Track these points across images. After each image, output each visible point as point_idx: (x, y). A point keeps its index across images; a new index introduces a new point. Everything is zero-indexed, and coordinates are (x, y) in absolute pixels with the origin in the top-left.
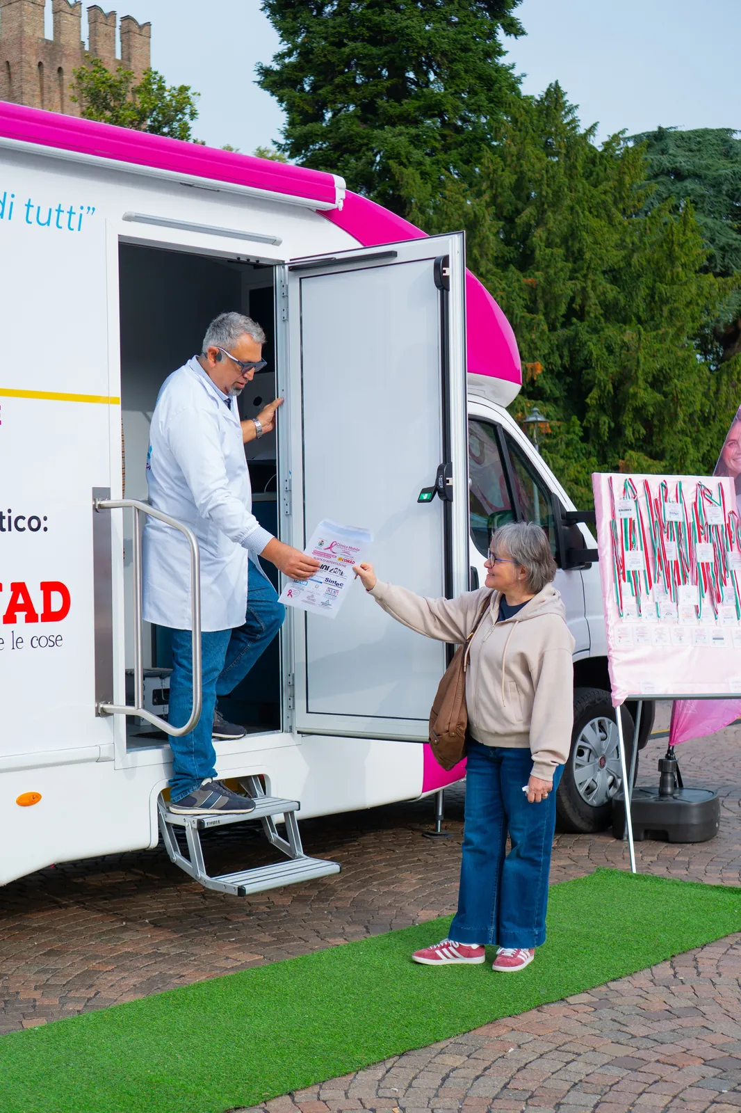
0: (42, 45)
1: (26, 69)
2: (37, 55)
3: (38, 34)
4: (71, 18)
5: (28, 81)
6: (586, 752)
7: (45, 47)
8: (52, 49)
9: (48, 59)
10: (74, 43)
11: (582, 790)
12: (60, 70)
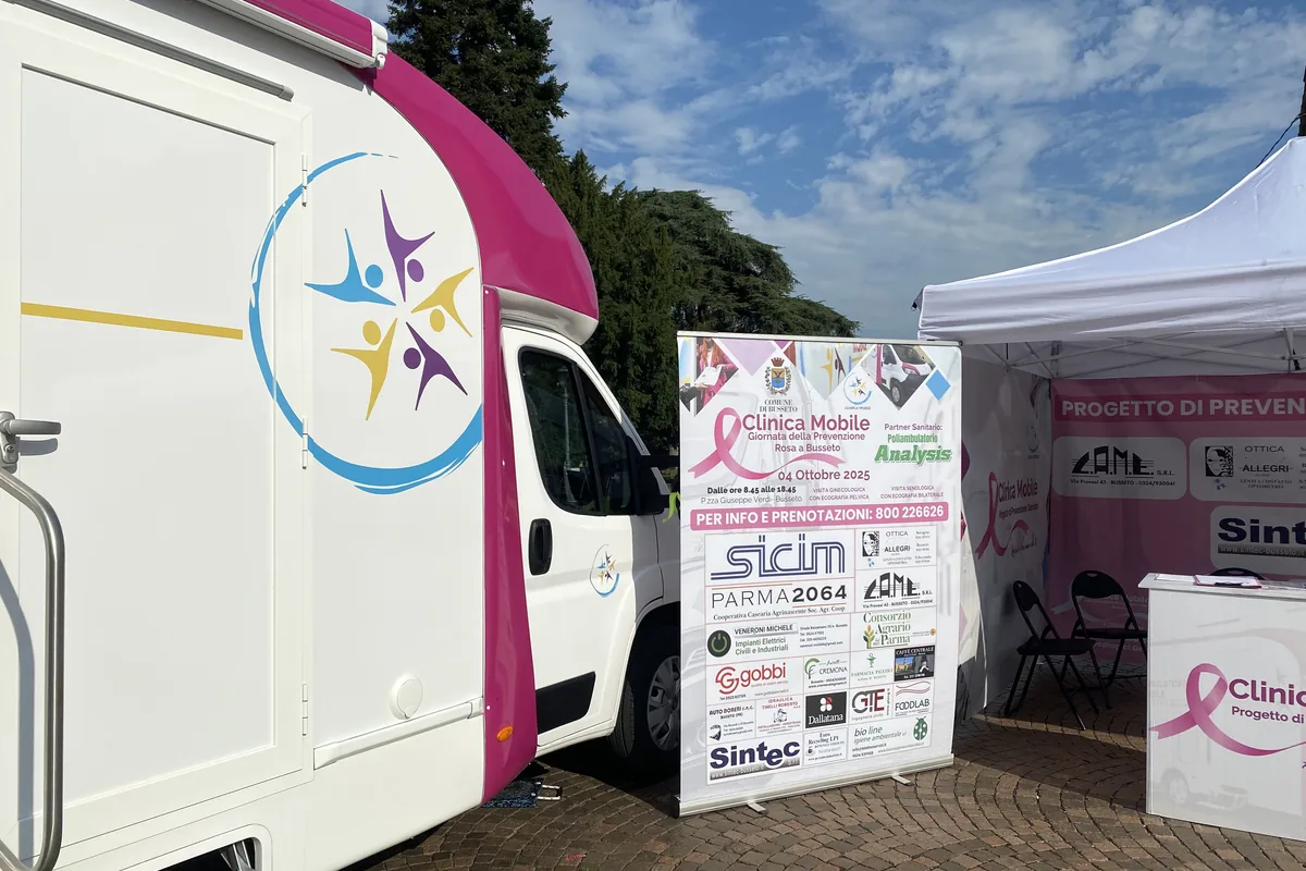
6: (660, 692)
11: (654, 734)
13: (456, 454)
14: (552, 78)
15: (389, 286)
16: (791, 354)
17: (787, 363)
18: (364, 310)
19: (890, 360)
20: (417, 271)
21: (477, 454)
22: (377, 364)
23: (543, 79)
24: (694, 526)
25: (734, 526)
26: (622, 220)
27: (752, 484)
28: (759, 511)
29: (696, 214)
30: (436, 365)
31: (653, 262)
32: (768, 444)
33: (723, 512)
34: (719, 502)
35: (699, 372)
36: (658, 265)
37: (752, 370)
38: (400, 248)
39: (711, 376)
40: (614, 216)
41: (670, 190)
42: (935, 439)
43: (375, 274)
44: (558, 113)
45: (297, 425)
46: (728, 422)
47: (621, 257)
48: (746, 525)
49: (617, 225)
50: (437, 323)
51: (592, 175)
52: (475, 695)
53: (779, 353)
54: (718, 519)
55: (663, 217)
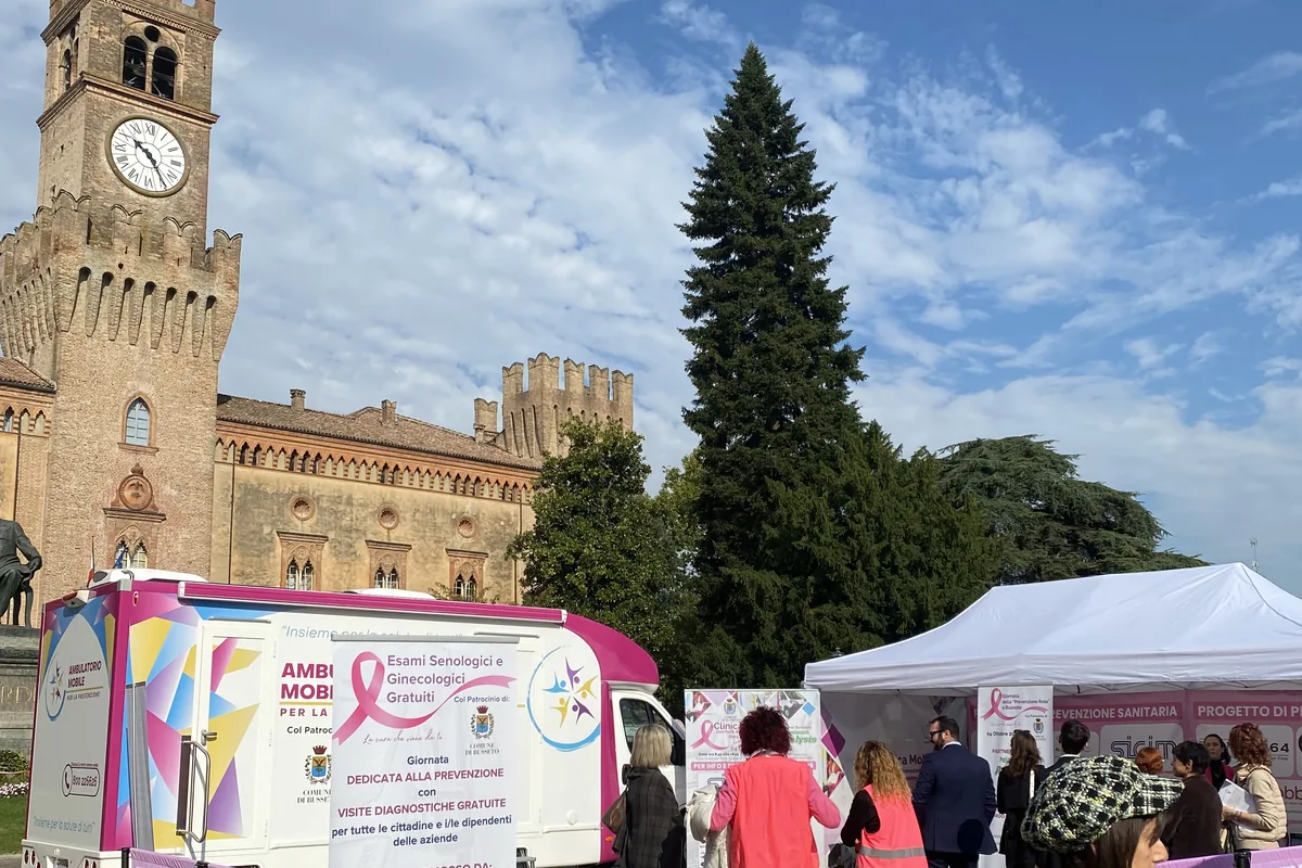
0: (557, 394)
1: (546, 410)
2: (553, 400)
3: (555, 386)
4: (577, 374)
5: (547, 418)
7: (559, 395)
8: (564, 396)
9: (561, 402)
12: (569, 409)
13: (590, 739)
14: (846, 347)
15: (568, 686)
16: (736, 697)
17: (734, 701)
18: (560, 695)
19: (783, 698)
20: (577, 680)
21: (598, 740)
22: (563, 711)
23: (838, 347)
24: (693, 769)
25: (711, 769)
26: (920, 488)
27: (719, 752)
28: (722, 763)
29: (1026, 464)
30: (583, 709)
31: (954, 532)
32: (726, 735)
33: (706, 763)
34: (704, 759)
35: (694, 705)
36: (960, 535)
37: (718, 704)
38: (571, 673)
39: (700, 707)
40: (912, 485)
41: (998, 437)
42: (808, 732)
43: (563, 683)
44: (858, 376)
45: (539, 731)
46: (707, 726)
47: (917, 528)
48: (716, 769)
49: (914, 494)
50: (584, 695)
51: (888, 444)
52: (597, 822)
53: (730, 697)
54: (703, 766)
55: (986, 471)
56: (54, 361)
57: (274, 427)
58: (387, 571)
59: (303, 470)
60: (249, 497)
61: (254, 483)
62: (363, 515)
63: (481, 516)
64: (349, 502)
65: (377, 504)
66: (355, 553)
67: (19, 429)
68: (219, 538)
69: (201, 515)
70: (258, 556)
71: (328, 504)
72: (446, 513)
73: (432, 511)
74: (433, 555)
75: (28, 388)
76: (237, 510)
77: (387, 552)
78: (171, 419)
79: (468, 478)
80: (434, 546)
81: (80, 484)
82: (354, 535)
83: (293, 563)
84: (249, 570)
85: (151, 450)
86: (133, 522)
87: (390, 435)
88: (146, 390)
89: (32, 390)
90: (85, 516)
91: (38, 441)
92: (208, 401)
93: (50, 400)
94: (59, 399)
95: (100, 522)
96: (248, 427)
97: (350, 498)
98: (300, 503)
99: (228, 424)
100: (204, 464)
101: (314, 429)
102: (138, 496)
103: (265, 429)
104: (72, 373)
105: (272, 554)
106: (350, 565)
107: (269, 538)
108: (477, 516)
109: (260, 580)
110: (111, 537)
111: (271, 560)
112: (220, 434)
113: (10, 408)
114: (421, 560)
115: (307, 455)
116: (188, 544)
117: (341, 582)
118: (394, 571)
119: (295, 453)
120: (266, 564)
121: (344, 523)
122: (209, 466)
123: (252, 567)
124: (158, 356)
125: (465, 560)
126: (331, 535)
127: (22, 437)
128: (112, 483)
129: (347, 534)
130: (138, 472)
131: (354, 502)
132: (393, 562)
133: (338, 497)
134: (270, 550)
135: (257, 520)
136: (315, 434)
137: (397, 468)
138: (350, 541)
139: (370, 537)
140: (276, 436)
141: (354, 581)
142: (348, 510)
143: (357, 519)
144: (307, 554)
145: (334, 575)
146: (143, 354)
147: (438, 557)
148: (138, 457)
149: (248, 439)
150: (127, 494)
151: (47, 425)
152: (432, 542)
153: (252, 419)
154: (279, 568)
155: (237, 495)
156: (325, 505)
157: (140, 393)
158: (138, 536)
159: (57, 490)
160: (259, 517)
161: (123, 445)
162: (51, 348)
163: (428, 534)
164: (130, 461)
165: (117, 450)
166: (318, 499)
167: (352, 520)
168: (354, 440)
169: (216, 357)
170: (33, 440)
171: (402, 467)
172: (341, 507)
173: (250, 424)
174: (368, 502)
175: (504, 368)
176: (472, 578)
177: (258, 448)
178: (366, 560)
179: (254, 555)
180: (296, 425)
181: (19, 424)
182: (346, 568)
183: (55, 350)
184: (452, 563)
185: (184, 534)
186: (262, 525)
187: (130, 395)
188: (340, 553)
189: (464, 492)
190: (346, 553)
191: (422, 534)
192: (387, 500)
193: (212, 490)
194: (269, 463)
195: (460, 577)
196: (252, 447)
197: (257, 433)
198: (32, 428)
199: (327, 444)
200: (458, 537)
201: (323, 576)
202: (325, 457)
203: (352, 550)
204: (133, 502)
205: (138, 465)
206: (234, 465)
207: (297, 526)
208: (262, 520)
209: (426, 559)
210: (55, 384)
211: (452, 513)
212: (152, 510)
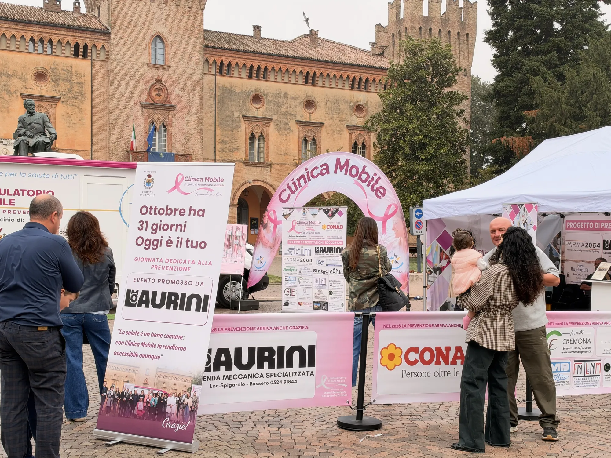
0: (422, 19)
1: (414, 30)
2: (419, 23)
3: (420, 14)
4: (436, 4)
6: (228, 289)
7: (423, 20)
8: (427, 20)
9: (424, 25)
10: (438, 16)
12: (430, 29)
56: (109, 15)
57: (239, 51)
58: (310, 140)
59: (257, 77)
60: (226, 95)
61: (228, 86)
62: (294, 104)
63: (369, 103)
64: (286, 96)
65: (302, 97)
66: (289, 128)
67: (91, 56)
68: (209, 121)
69: (197, 106)
70: (232, 131)
71: (273, 98)
72: (346, 102)
73: (338, 101)
74: (338, 129)
75: (94, 31)
76: (219, 103)
77: (309, 128)
78: (177, 48)
79: (361, 79)
80: (339, 123)
81: (127, 89)
82: (289, 117)
83: (252, 135)
84: (226, 139)
85: (166, 67)
86: (158, 111)
87: (313, 53)
88: (162, 30)
89: (97, 32)
90: (130, 108)
91: (102, 63)
92: (198, 36)
93: (107, 38)
94: (112, 37)
95: (139, 111)
96: (224, 51)
97: (286, 94)
98: (257, 99)
99: (211, 49)
100: (198, 75)
101: (264, 51)
102: (159, 95)
103: (233, 52)
104: (118, 22)
105: (240, 129)
106: (286, 136)
107: (237, 120)
108: (367, 104)
109: (234, 146)
110: (145, 120)
111: (239, 132)
112: (207, 56)
113: (86, 44)
114: (331, 132)
115: (259, 67)
116: (190, 123)
117: (282, 147)
118: (314, 140)
119: (252, 67)
120: (236, 134)
121: (282, 109)
122: (201, 76)
123: (228, 137)
124: (168, 8)
125: (359, 132)
126: (275, 117)
127: (93, 62)
128: (144, 88)
129: (284, 116)
130: (159, 81)
131: (289, 96)
132: (313, 134)
133: (279, 94)
134: (240, 127)
135: (230, 109)
136: (264, 54)
137: (315, 74)
138: (286, 120)
139: (299, 118)
140: (240, 56)
141: (289, 145)
142: (285, 102)
143: (290, 107)
144: (261, 129)
145: (277, 142)
146: (159, 8)
147: (341, 130)
148: (159, 71)
149: (224, 59)
150: (154, 94)
151: (107, 53)
152: (337, 122)
153: (225, 46)
154: (244, 138)
155: (218, 93)
156: (270, 98)
157: (159, 32)
158: (162, 119)
159: (114, 93)
160: (231, 107)
161: (150, 65)
162: (107, 6)
163: (335, 116)
164: (154, 74)
165: (146, 68)
166: (267, 95)
167: (287, 108)
168: (287, 57)
169: (202, 8)
170: (100, 63)
171: (318, 74)
172: (281, 100)
173: (224, 49)
174: (297, 96)
175: (389, 3)
176: (363, 144)
177: (229, 64)
178: (296, 134)
179: (229, 130)
180: (252, 48)
181: (91, 53)
182: (284, 137)
183: (109, 7)
184: (350, 134)
185: (187, 118)
186: (233, 112)
187: (153, 33)
188: (280, 128)
189: (359, 88)
190: (284, 128)
191: (331, 116)
192: (309, 94)
193: (203, 91)
194: (236, 74)
195: (355, 143)
196: (226, 64)
197: (229, 55)
198: (98, 56)
199: (271, 60)
200: (354, 117)
201: (271, 143)
202: (270, 68)
203: (288, 127)
204: (157, 99)
205: (159, 76)
206: (215, 75)
207: (254, 112)
208: (233, 109)
209: (333, 132)
210: (109, 28)
211: (351, 102)
212: (167, 103)
